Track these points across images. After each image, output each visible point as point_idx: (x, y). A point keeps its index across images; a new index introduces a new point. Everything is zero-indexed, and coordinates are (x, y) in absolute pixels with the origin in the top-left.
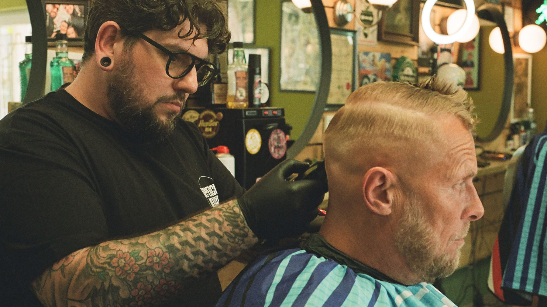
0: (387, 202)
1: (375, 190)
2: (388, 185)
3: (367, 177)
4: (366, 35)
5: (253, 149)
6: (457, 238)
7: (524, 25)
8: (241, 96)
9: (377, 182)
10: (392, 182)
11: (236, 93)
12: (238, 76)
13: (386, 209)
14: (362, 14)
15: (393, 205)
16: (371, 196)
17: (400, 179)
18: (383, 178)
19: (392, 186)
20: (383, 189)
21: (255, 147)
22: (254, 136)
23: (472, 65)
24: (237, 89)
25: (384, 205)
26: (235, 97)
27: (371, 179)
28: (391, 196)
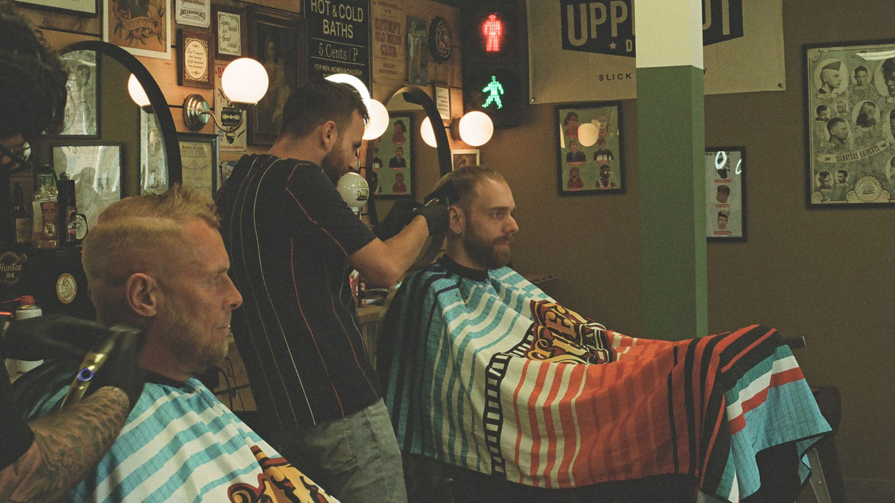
0: (150, 303)
1: (138, 295)
2: (149, 289)
3: (130, 283)
4: (231, 140)
5: (66, 297)
6: (219, 326)
7: (465, 111)
8: (50, 232)
9: (139, 288)
10: (153, 285)
11: (43, 229)
12: (45, 208)
13: (151, 310)
14: (223, 113)
15: (157, 306)
16: (136, 301)
17: (159, 282)
18: (144, 282)
19: (154, 289)
20: (146, 293)
21: (69, 295)
22: (67, 281)
23: (403, 165)
24: (44, 224)
25: (149, 307)
26: (43, 233)
27: (134, 285)
28: (153, 298)
